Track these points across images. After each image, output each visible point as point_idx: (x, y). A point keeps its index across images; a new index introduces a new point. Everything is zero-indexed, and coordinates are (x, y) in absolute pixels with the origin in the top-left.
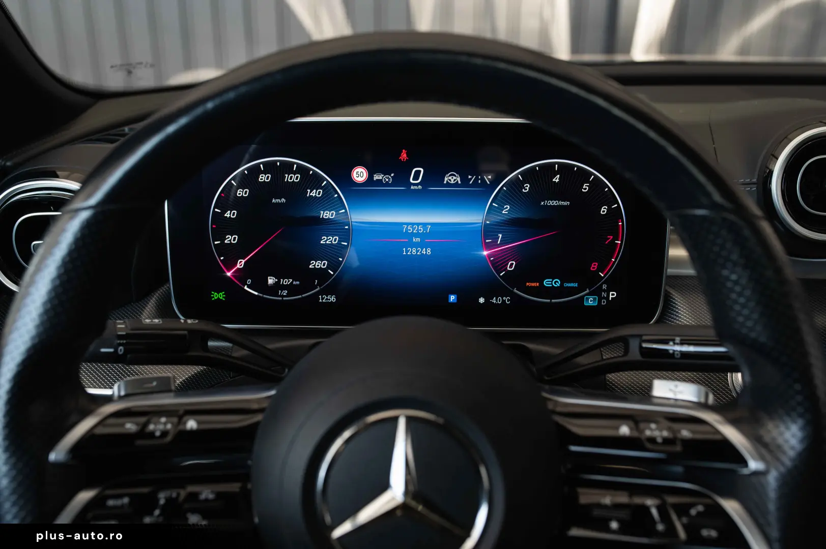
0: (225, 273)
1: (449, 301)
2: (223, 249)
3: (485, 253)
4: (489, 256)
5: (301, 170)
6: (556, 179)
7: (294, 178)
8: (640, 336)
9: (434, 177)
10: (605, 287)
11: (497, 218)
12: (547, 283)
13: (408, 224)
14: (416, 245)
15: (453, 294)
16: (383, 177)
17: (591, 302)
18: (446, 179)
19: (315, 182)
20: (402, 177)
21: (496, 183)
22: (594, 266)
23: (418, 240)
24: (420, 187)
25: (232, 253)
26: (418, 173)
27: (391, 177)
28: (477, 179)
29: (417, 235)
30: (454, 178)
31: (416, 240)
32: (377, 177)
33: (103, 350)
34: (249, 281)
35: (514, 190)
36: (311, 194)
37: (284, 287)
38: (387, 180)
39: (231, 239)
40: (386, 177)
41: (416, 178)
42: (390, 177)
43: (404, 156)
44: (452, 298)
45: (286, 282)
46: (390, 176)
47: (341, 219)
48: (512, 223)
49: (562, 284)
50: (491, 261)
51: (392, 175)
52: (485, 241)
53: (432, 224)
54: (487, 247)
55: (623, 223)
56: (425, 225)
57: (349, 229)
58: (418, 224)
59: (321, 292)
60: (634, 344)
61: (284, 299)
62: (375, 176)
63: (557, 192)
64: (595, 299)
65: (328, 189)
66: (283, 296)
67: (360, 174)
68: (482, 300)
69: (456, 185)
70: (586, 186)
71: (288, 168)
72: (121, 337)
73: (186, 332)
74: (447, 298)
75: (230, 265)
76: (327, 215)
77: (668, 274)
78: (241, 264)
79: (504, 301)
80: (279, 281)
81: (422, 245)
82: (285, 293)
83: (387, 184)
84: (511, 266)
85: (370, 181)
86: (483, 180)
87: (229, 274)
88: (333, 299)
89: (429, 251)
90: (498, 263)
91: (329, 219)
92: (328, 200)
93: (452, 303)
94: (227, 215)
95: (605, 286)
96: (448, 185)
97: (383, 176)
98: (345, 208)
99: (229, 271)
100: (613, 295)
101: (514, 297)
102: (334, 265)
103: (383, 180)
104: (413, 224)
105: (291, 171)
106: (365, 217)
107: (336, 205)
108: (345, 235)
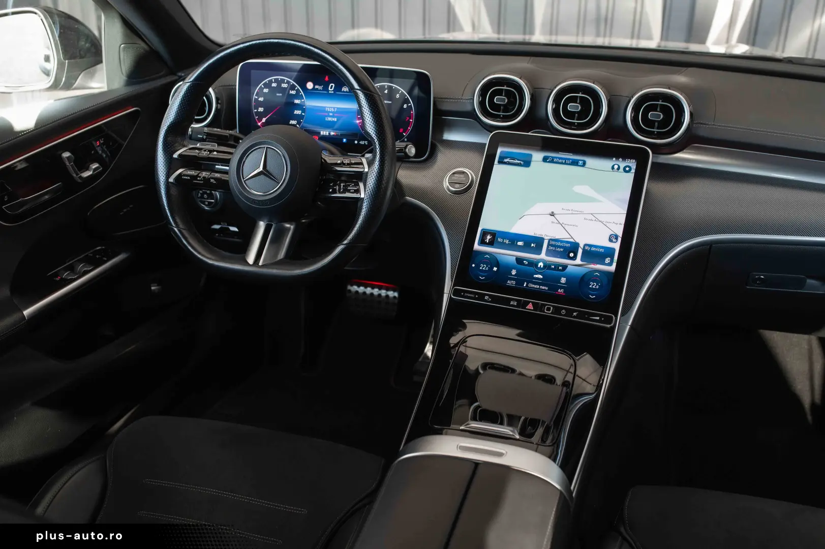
1: (343, 142)
2: (258, 113)
3: (358, 122)
4: (359, 123)
5: (288, 82)
6: (386, 92)
7: (284, 85)
9: (338, 88)
13: (328, 107)
14: (331, 116)
15: (345, 138)
18: (343, 89)
19: (293, 87)
20: (326, 88)
24: (333, 92)
25: (261, 116)
26: (332, 86)
29: (331, 112)
30: (346, 89)
31: (331, 114)
32: (316, 87)
33: (199, 136)
39: (261, 109)
41: (331, 88)
43: (327, 78)
44: (345, 140)
47: (303, 104)
50: (360, 125)
51: (322, 86)
52: (357, 116)
53: (337, 108)
54: (359, 119)
55: (413, 112)
56: (334, 108)
57: (305, 108)
58: (332, 108)
63: (387, 97)
65: (298, 91)
67: (310, 85)
68: (356, 142)
69: (347, 92)
70: (398, 95)
71: (283, 81)
72: (205, 133)
73: (228, 135)
74: (343, 140)
75: (260, 120)
76: (297, 101)
78: (264, 120)
79: (365, 143)
81: (333, 117)
83: (320, 90)
85: (314, 89)
87: (259, 124)
89: (336, 119)
91: (298, 103)
92: (298, 96)
93: (345, 143)
94: (260, 99)
96: (344, 92)
97: (318, 86)
98: (303, 99)
99: (259, 122)
101: (369, 141)
102: (299, 123)
104: (330, 107)
105: (284, 83)
106: (311, 103)
107: (301, 97)
108: (304, 110)
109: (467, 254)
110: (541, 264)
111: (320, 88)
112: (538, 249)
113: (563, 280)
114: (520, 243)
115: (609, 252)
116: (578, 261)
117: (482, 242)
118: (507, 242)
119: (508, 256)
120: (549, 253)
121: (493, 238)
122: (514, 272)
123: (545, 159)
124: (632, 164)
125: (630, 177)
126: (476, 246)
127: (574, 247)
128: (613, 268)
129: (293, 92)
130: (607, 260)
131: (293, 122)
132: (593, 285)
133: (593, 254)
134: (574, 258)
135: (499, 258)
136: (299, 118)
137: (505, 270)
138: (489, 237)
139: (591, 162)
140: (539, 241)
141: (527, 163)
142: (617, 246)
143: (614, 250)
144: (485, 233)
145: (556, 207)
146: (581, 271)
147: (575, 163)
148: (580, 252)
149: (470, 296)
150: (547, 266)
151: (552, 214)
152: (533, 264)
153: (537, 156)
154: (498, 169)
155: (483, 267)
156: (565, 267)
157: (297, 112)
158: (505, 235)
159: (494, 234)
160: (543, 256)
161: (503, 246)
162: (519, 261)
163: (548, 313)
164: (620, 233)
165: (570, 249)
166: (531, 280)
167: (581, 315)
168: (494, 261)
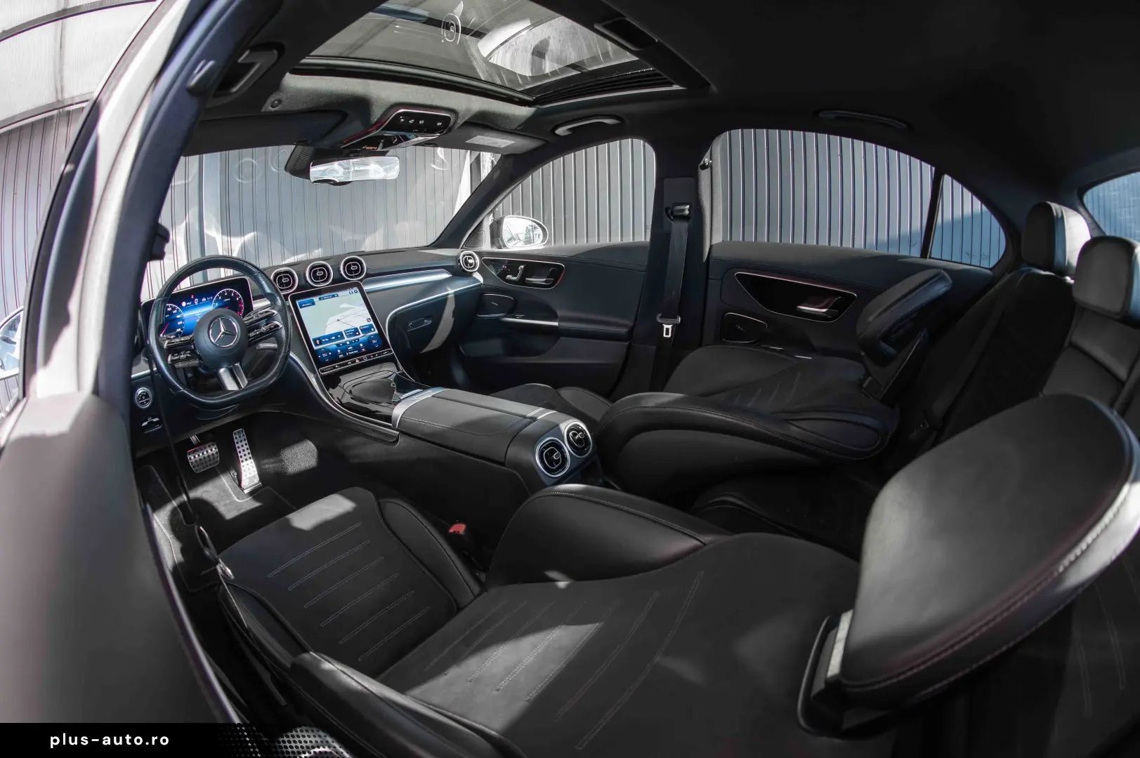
7: (169, 309)
9: (200, 301)
13: (197, 313)
19: (174, 309)
20: (193, 303)
21: (213, 298)
29: (199, 315)
35: (217, 300)
43: (192, 297)
48: (219, 307)
56: (201, 312)
58: (199, 312)
63: (227, 297)
67: (184, 304)
76: (178, 316)
85: (187, 305)
92: (178, 313)
98: (183, 313)
102: (182, 329)
106: (186, 315)
107: (180, 313)
108: (183, 321)
109: (314, 353)
110: (348, 343)
111: (190, 303)
112: (342, 337)
113: (361, 345)
114: (333, 338)
115: (371, 326)
116: (362, 335)
117: (316, 345)
118: (327, 340)
119: (332, 345)
120: (348, 336)
121: (320, 340)
122: (339, 351)
123: (320, 299)
124: (356, 289)
125: (359, 294)
126: (315, 348)
127: (356, 330)
128: (376, 332)
129: (175, 312)
130: (372, 329)
131: (179, 330)
132: (374, 341)
133: (366, 330)
134: (359, 334)
135: (329, 348)
136: (181, 326)
137: (335, 353)
138: (318, 342)
139: (340, 293)
140: (340, 333)
141: (313, 304)
142: (372, 322)
143: (371, 325)
144: (315, 340)
145: (338, 317)
146: (365, 338)
147: (333, 296)
148: (360, 331)
149: (328, 370)
150: (351, 342)
151: (338, 320)
152: (345, 344)
153: (316, 299)
154: (302, 311)
155: (324, 355)
156: (358, 339)
157: (180, 323)
158: (324, 337)
159: (319, 339)
160: (346, 339)
161: (326, 342)
162: (338, 345)
163: (366, 360)
164: (370, 317)
165: (355, 331)
166: (349, 351)
167: (379, 354)
168: (327, 351)
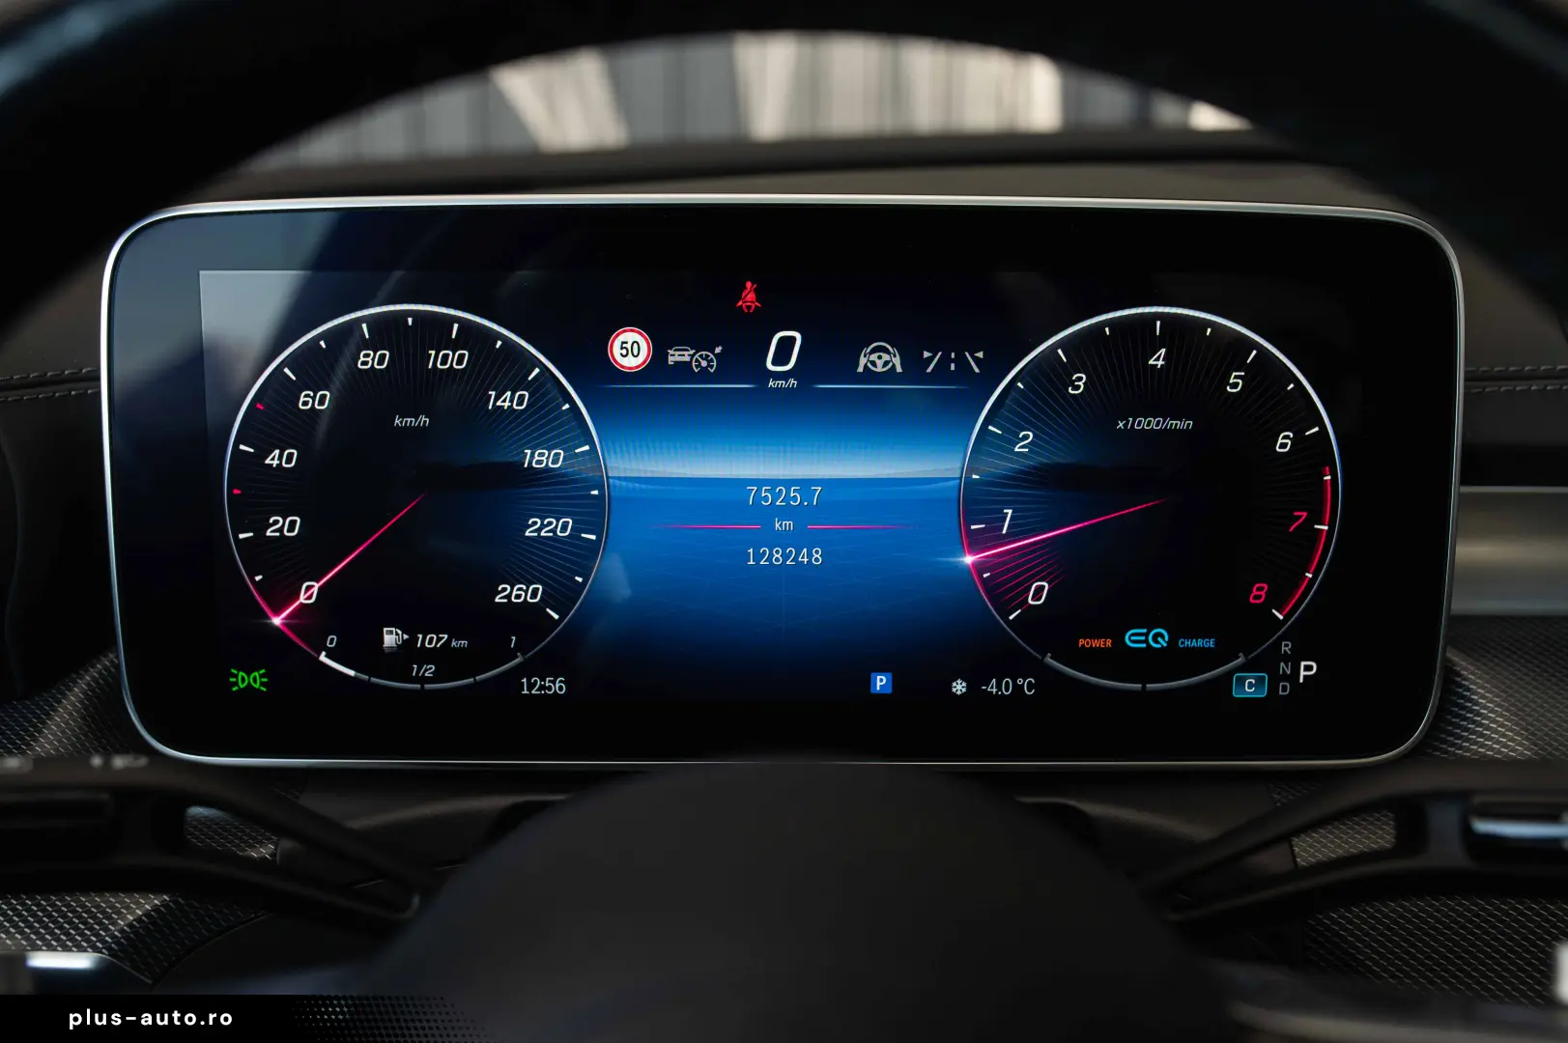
0: (269, 618)
1: (872, 691)
2: (261, 552)
3: (969, 560)
4: (979, 568)
5: (472, 337)
6: (1158, 361)
7: (452, 360)
8: (1461, 796)
10: (1286, 647)
11: (1000, 466)
12: (1133, 638)
13: (760, 483)
14: (783, 540)
15: (881, 671)
16: (692, 356)
17: (1250, 688)
18: (863, 361)
19: (509, 368)
20: (745, 358)
21: (996, 370)
22: (1259, 592)
23: (788, 524)
24: (792, 382)
25: (286, 565)
26: (786, 345)
27: (716, 355)
28: (945, 362)
29: (786, 512)
30: (886, 357)
31: (783, 525)
32: (675, 356)
34: (331, 642)
35: (1044, 390)
36: (499, 403)
37: (426, 656)
38: (704, 364)
39: (283, 526)
40: (701, 356)
41: (782, 357)
42: (712, 356)
43: (749, 298)
44: (881, 682)
45: (431, 641)
46: (713, 353)
47: (583, 470)
48: (1035, 478)
49: (1172, 641)
50: (984, 581)
51: (718, 350)
52: (967, 526)
53: (828, 484)
54: (974, 543)
55: (1334, 477)
56: (805, 484)
57: (601, 496)
58: (788, 483)
59: (526, 670)
60: (1443, 820)
61: (427, 686)
62: (671, 352)
63: (1158, 395)
64: (1260, 680)
65: (545, 390)
66: (424, 680)
68: (959, 687)
69: (890, 375)
70: (1236, 377)
71: (435, 331)
74: (868, 683)
75: (281, 595)
76: (542, 459)
77: (1452, 613)
78: (309, 593)
79: (1018, 689)
80: (413, 639)
81: (798, 539)
82: (429, 670)
83: (704, 375)
84: (1038, 592)
85: (658, 368)
86: (962, 362)
87: (277, 621)
88: (558, 686)
89: (817, 556)
90: (1004, 585)
91: (547, 470)
92: (545, 421)
93: (880, 696)
94: (273, 460)
95: (1286, 645)
96: (869, 375)
97: (692, 352)
98: (590, 441)
99: (277, 613)
100: (1308, 669)
101: (1045, 677)
102: (561, 594)
103: (694, 364)
104: (773, 483)
105: (444, 342)
106: (645, 464)
107: (566, 430)
108: (591, 513)
111: (701, 359)
129: (513, 401)
131: (517, 593)
136: (557, 564)
157: (541, 527)
